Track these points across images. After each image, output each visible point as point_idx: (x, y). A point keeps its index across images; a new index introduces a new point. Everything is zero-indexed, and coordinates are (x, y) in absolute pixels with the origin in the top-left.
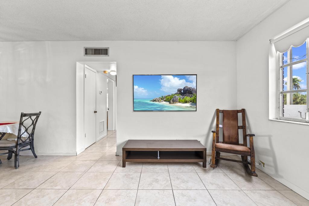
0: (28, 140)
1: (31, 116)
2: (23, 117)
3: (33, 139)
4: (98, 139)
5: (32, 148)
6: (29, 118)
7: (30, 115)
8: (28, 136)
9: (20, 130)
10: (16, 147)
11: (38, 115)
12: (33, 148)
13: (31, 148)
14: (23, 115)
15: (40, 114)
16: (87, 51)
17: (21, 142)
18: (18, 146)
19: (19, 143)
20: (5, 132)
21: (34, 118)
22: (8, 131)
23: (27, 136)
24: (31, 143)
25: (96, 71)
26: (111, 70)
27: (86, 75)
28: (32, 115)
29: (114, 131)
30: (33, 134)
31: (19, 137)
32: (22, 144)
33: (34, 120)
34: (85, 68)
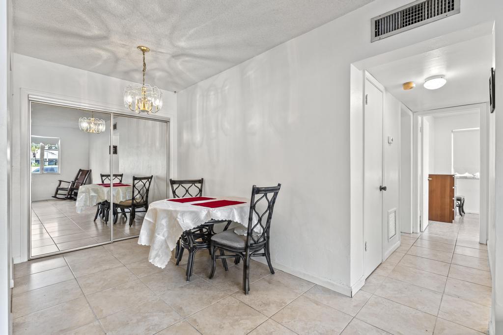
0: (262, 239)
1: (266, 194)
2: (256, 195)
3: (268, 237)
4: (387, 254)
5: (267, 254)
6: (263, 196)
7: (266, 191)
8: (262, 232)
9: (250, 219)
10: (246, 249)
11: (275, 190)
12: (269, 254)
13: (265, 253)
14: (256, 191)
15: (279, 189)
16: (380, 27)
17: (252, 242)
18: (248, 250)
19: (249, 245)
20: (230, 219)
21: (270, 195)
22: (234, 218)
23: (260, 231)
24: (266, 246)
25: (382, 86)
26: (426, 76)
27: (368, 98)
28: (268, 191)
29: (412, 235)
30: (268, 227)
31: (250, 234)
32: (254, 246)
33: (271, 201)
34: (366, 80)
